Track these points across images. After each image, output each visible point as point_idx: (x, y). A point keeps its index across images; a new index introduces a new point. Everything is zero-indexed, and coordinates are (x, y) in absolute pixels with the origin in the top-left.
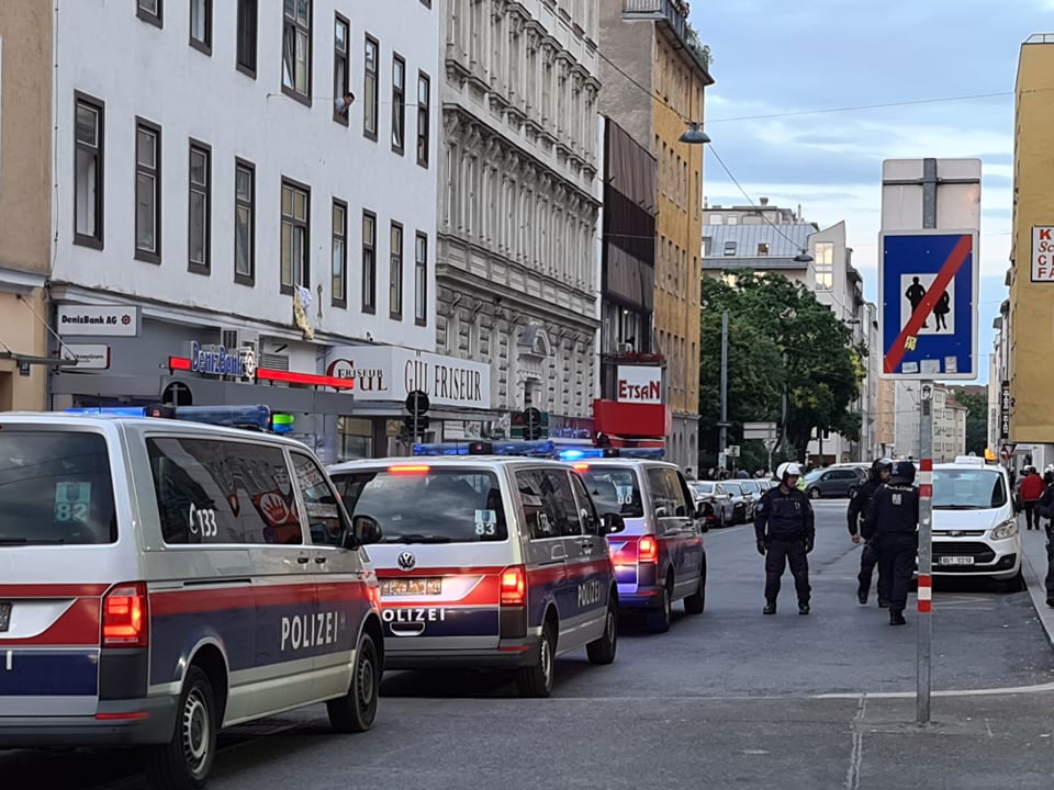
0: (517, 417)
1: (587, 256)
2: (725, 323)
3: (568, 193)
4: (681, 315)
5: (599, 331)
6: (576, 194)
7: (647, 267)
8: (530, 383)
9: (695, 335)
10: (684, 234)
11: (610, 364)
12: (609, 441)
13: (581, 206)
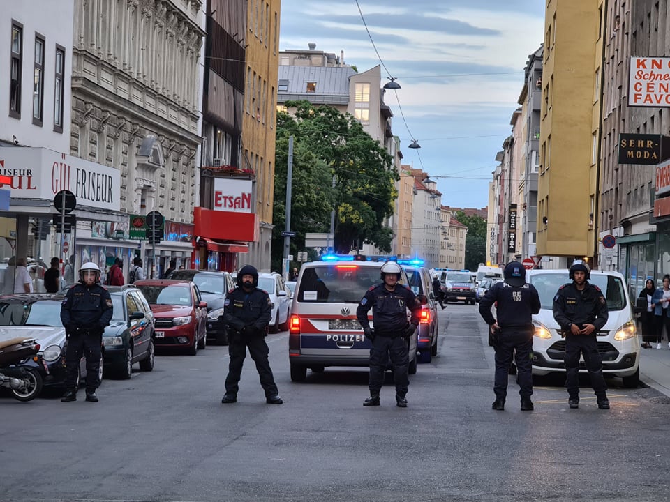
0: (135, 220)
1: (192, 82)
2: (291, 146)
3: (179, 21)
4: (261, 137)
5: (200, 146)
6: (186, 23)
7: (238, 94)
8: (146, 190)
9: (271, 157)
10: (265, 65)
11: (208, 176)
12: (206, 245)
13: (188, 35)
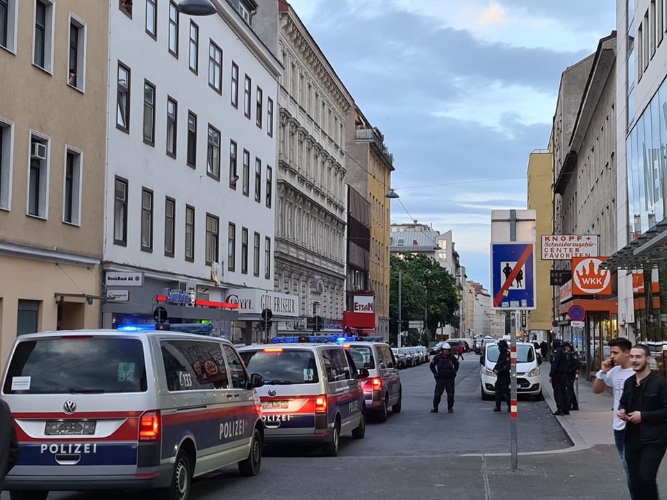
0: (309, 319)
1: (340, 247)
2: (400, 276)
3: (332, 219)
4: (381, 273)
5: (345, 280)
6: (336, 219)
7: (366, 251)
8: (315, 304)
9: (387, 282)
10: (382, 237)
11: (350, 295)
12: (350, 330)
13: (337, 224)
